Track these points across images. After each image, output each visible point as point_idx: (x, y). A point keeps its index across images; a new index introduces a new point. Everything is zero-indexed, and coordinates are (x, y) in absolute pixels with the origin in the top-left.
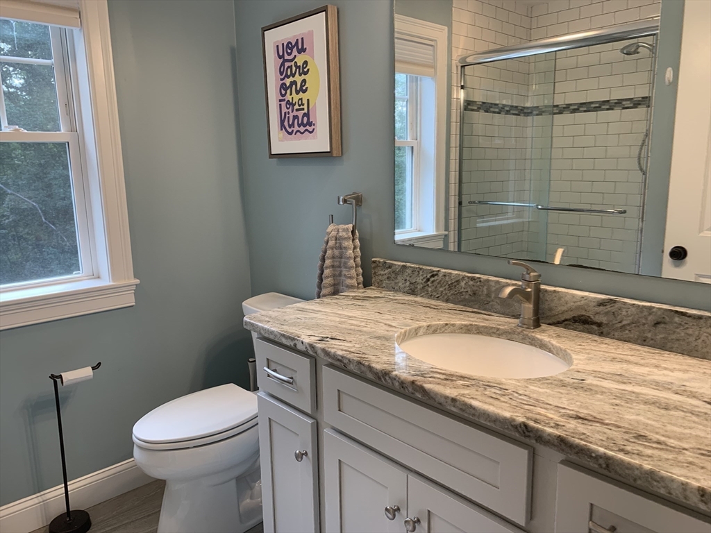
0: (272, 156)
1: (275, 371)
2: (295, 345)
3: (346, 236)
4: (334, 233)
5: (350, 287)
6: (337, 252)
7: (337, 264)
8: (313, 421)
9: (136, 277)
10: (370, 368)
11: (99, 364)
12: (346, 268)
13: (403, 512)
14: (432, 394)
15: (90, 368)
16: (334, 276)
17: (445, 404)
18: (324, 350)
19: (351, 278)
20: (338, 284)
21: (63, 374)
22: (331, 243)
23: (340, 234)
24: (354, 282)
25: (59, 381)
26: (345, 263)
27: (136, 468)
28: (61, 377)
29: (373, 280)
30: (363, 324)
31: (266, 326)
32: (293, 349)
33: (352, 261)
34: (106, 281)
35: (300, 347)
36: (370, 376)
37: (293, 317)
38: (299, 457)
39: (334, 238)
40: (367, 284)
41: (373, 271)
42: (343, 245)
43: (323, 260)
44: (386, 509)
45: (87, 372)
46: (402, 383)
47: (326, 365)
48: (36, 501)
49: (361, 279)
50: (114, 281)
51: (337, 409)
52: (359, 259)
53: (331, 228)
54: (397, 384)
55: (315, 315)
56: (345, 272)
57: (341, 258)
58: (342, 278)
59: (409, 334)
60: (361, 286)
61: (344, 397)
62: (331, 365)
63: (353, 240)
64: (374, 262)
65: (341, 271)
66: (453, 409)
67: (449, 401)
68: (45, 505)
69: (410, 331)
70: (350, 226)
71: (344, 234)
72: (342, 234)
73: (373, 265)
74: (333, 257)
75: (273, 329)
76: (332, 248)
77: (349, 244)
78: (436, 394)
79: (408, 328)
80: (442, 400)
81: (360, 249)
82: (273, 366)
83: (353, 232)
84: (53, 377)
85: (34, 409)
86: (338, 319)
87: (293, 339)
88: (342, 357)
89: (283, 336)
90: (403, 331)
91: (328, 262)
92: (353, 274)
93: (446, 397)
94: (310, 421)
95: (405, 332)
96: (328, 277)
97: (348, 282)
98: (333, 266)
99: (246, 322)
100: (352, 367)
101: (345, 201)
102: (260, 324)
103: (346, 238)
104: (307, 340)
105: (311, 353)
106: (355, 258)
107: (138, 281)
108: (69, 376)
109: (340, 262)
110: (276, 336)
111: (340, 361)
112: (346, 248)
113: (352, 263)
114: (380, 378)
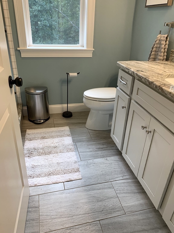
0: (146, 6)
1: (123, 80)
2: (129, 71)
3: (163, 39)
4: (159, 38)
5: (160, 60)
6: (158, 45)
7: (157, 50)
8: (129, 97)
9: (93, 48)
10: (148, 80)
11: (79, 73)
12: (160, 52)
13: (147, 128)
14: (164, 91)
15: (77, 73)
16: (155, 55)
17: (167, 94)
18: (136, 74)
19: (161, 56)
20: (156, 58)
21: (70, 73)
22: (157, 42)
23: (161, 38)
24: (162, 58)
25: (68, 75)
26: (160, 50)
27: (85, 106)
28: (69, 74)
29: (170, 58)
30: (156, 70)
31: (122, 65)
32: (128, 73)
33: (163, 49)
34: (85, 48)
35: (130, 72)
36: (148, 83)
37: (133, 64)
38: (123, 107)
39: (159, 40)
40: (167, 60)
41: (171, 55)
42: (161, 43)
43: (153, 48)
44: (142, 126)
45: (76, 74)
46: (156, 86)
47: (137, 80)
48: (61, 106)
49: (165, 57)
50: (87, 48)
51: (136, 94)
52: (166, 49)
53: (159, 36)
54: (155, 86)
55: (140, 65)
56: (159, 54)
57: (159, 48)
58: (158, 56)
59: (171, 76)
60: (165, 60)
61: (139, 90)
62: (138, 80)
63: (166, 41)
64: (172, 51)
65: (158, 53)
66: (169, 96)
67: (169, 93)
68: (63, 108)
69: (172, 75)
70: (166, 35)
71: (163, 38)
72: (162, 38)
73: (171, 52)
74: (156, 48)
75: (124, 66)
76: (157, 44)
77: (164, 42)
78: (166, 90)
79: (171, 73)
80: (167, 93)
81: (168, 46)
82: (122, 79)
83: (167, 38)
84: (67, 73)
85: (62, 82)
86: (148, 67)
87: (129, 69)
88: (141, 76)
89: (126, 68)
90: (169, 74)
91: (154, 49)
92: (162, 55)
93: (168, 92)
94: (128, 97)
95: (170, 74)
96: (153, 55)
97: (160, 57)
98: (156, 51)
99: (118, 63)
100: (143, 80)
101: (167, 25)
102: (121, 64)
103: (163, 40)
104: (132, 70)
105: (133, 74)
106: (165, 49)
107: (94, 49)
108: (71, 74)
109: (159, 50)
110: (124, 68)
111: (140, 77)
112: (162, 44)
113: (163, 50)
114: (150, 84)
